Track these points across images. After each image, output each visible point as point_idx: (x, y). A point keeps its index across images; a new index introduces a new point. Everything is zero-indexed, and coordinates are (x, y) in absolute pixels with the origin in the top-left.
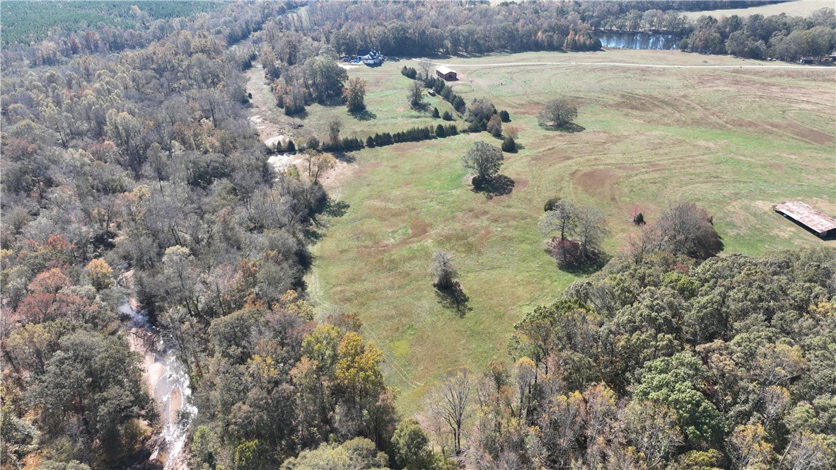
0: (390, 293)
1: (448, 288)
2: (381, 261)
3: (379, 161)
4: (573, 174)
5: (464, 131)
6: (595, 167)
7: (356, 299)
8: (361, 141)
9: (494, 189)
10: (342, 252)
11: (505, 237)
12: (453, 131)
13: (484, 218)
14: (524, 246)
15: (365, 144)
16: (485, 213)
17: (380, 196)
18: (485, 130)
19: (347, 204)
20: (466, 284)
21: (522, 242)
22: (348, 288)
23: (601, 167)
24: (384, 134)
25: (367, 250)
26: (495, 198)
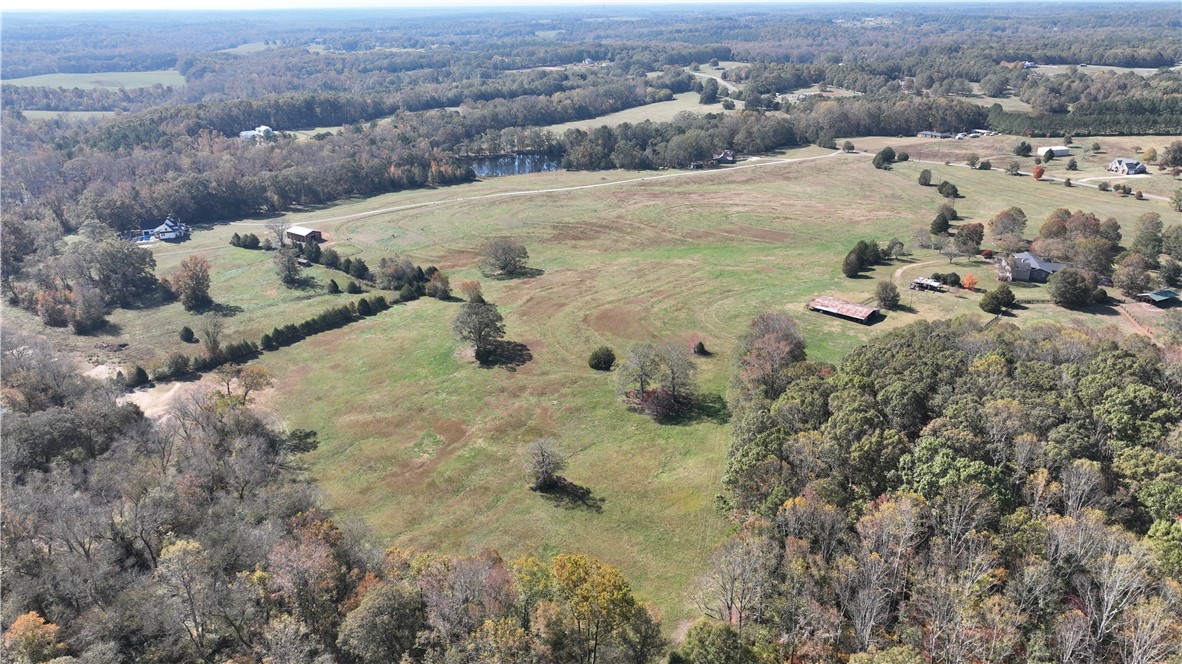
0: (482, 518)
1: (551, 486)
2: (432, 485)
3: (301, 365)
4: (585, 319)
5: (396, 302)
6: (603, 308)
7: (442, 542)
8: (254, 344)
9: (507, 358)
10: (364, 492)
11: (570, 409)
12: (381, 305)
13: (526, 394)
14: (600, 412)
15: (260, 347)
16: (523, 388)
17: (351, 408)
18: (425, 295)
19: (308, 431)
20: (572, 475)
21: (594, 408)
22: (416, 533)
23: (607, 306)
24: (287, 327)
25: (400, 478)
26: (517, 368)
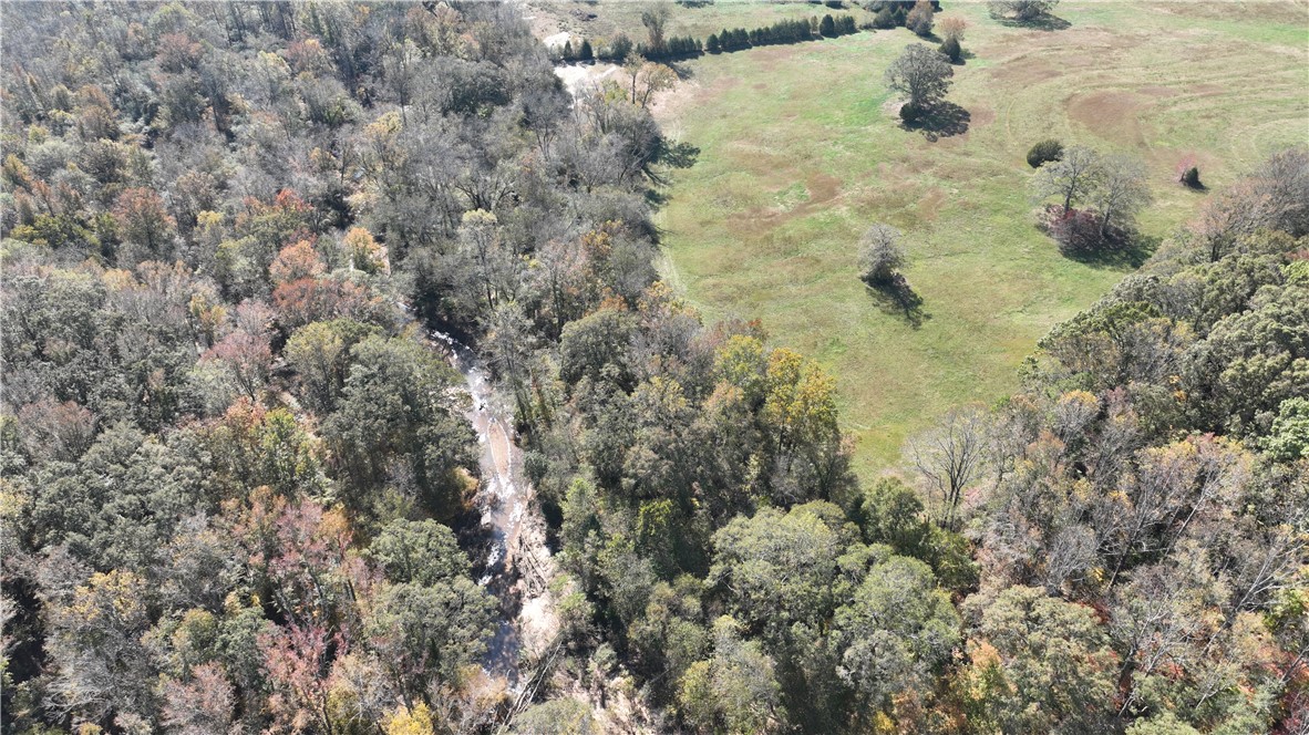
0: (793, 289)
1: (885, 282)
2: (769, 239)
3: (732, 76)
4: (1067, 101)
5: (867, 27)
6: (1103, 90)
7: (741, 298)
8: (699, 42)
9: (936, 124)
10: (703, 224)
11: (967, 203)
12: (848, 27)
13: (928, 172)
14: (999, 218)
15: (704, 48)
16: (929, 164)
17: (746, 135)
18: (903, 24)
19: (695, 147)
20: (914, 278)
21: (996, 211)
22: (725, 280)
23: (1112, 90)
24: (736, 31)
25: (744, 221)
26: (940, 139)
